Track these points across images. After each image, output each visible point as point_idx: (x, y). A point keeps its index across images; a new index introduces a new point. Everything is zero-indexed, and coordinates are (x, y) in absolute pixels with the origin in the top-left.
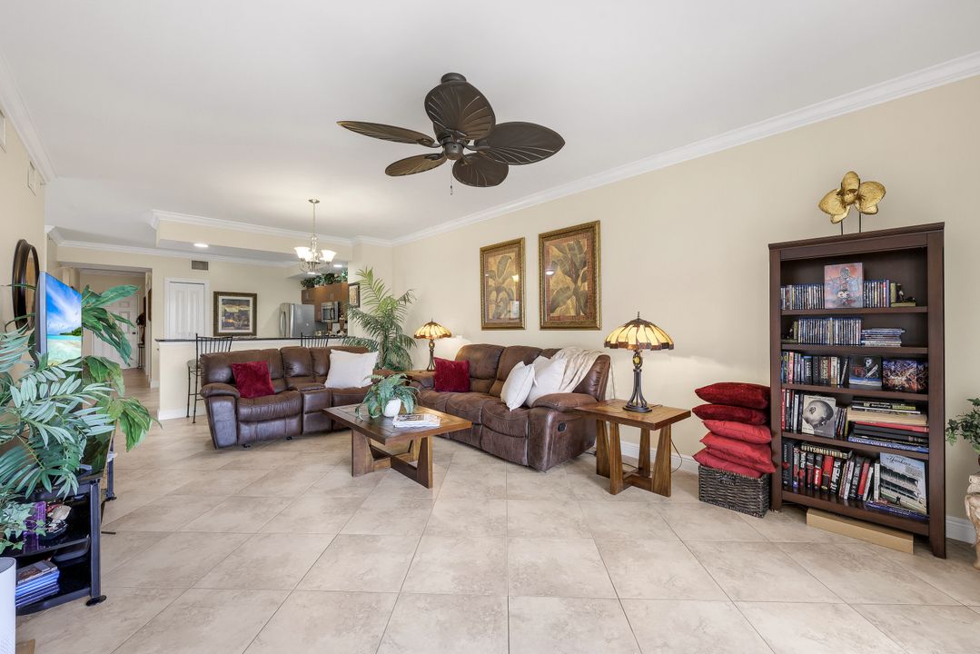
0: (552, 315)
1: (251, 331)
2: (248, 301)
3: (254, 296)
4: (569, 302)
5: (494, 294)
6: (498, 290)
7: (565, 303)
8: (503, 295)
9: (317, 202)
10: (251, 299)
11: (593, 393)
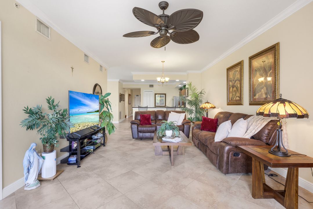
0: (254, 97)
1: (164, 105)
2: (164, 96)
3: (165, 94)
4: (263, 90)
5: (231, 88)
6: (233, 87)
7: (260, 91)
8: (235, 89)
9: (164, 62)
10: (164, 95)
11: (265, 141)
